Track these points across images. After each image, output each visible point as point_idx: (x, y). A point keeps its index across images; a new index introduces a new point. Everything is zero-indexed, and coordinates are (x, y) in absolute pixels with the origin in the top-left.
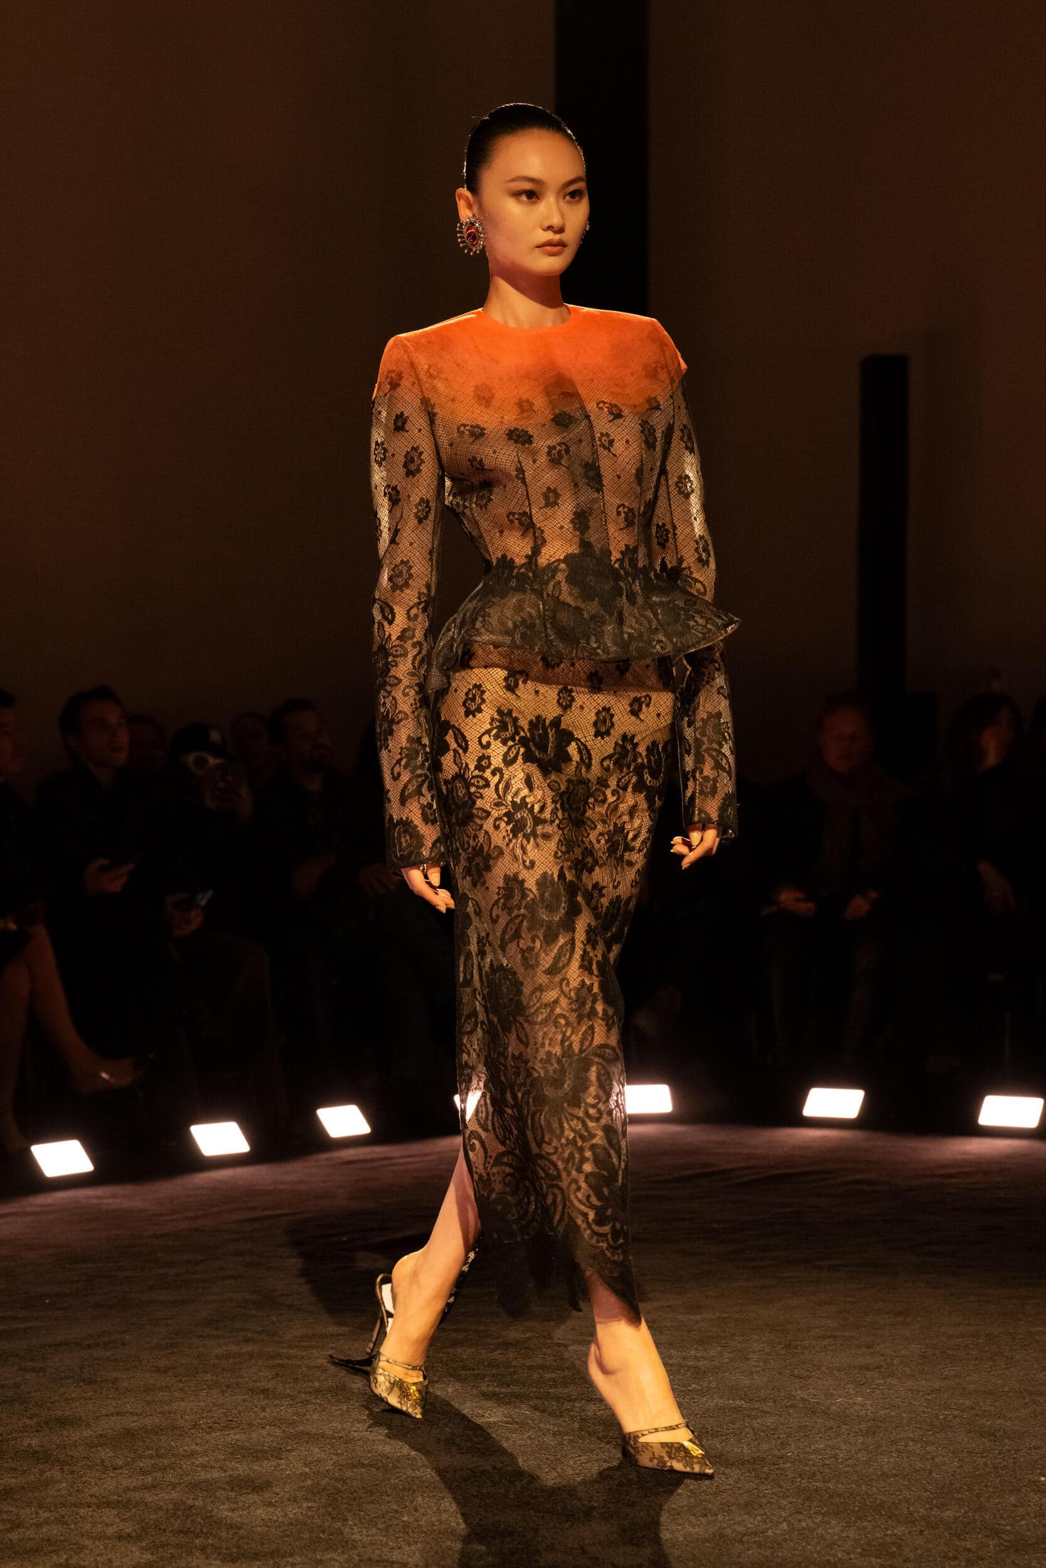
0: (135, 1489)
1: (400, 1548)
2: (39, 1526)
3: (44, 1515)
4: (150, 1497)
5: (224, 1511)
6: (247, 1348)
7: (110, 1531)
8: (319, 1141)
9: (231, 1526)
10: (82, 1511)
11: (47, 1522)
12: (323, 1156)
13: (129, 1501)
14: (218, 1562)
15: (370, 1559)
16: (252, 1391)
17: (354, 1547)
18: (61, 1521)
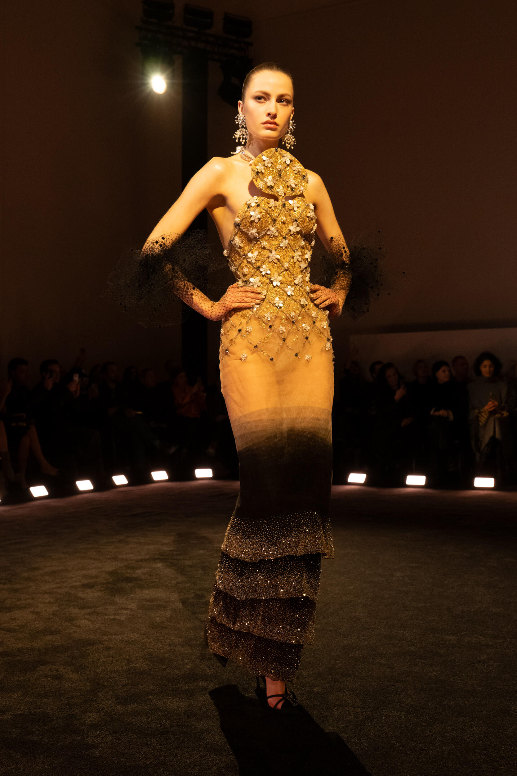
0: (55, 588)
1: (130, 604)
2: (26, 600)
3: (27, 596)
4: (59, 591)
5: (80, 595)
6: (89, 546)
7: (47, 601)
8: (113, 485)
9: (82, 599)
10: (39, 595)
11: (28, 599)
12: (114, 490)
13: (52, 592)
14: (78, 610)
15: (122, 608)
16: (90, 559)
17: (117, 604)
18: (33, 598)
